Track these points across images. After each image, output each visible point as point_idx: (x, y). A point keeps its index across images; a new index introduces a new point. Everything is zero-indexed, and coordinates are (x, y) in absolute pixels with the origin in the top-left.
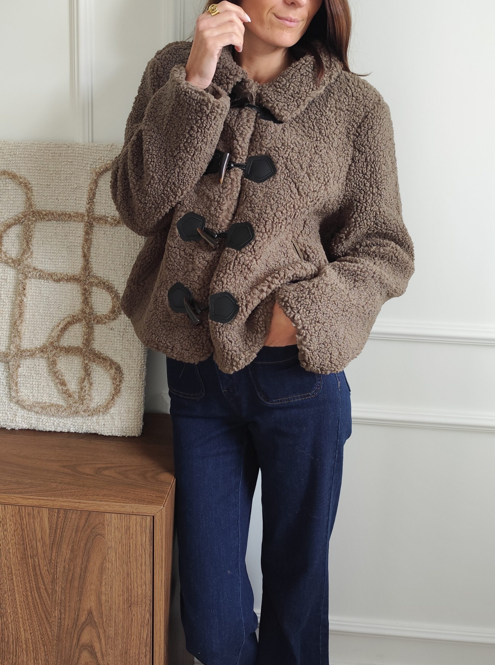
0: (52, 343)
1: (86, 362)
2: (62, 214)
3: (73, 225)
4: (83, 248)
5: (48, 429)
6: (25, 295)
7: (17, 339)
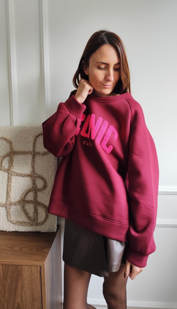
0: (22, 199)
1: (35, 206)
2: (24, 152)
3: (28, 156)
4: (32, 164)
5: (22, 231)
6: (11, 182)
7: (9, 198)
